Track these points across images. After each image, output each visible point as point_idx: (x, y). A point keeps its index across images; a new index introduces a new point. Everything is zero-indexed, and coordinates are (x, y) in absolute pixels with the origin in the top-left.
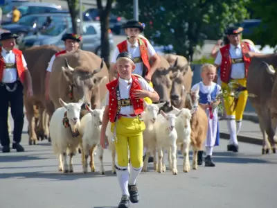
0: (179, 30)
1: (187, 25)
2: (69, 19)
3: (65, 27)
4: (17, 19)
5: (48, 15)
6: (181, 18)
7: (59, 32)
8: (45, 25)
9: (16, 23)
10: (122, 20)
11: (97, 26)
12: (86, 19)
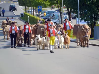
0: (91, 16)
1: (94, 15)
2: (60, 15)
3: (59, 17)
4: (45, 15)
5: (53, 14)
6: (92, 13)
7: (57, 18)
8: (52, 16)
9: (45, 16)
10: (75, 14)
11: (67, 16)
12: (64, 14)
